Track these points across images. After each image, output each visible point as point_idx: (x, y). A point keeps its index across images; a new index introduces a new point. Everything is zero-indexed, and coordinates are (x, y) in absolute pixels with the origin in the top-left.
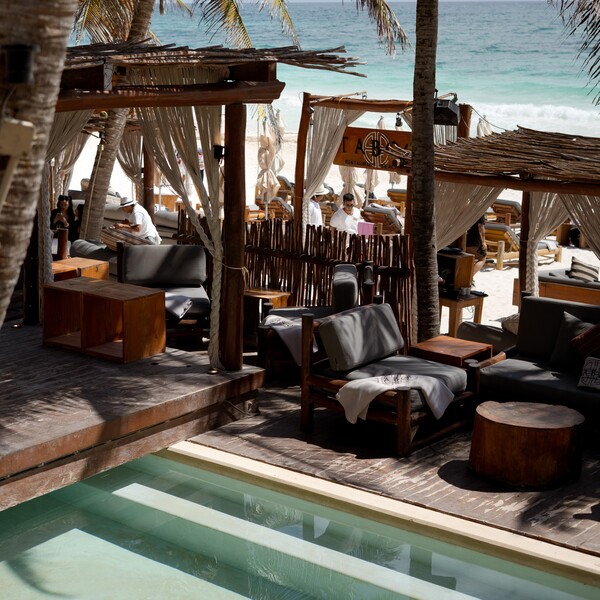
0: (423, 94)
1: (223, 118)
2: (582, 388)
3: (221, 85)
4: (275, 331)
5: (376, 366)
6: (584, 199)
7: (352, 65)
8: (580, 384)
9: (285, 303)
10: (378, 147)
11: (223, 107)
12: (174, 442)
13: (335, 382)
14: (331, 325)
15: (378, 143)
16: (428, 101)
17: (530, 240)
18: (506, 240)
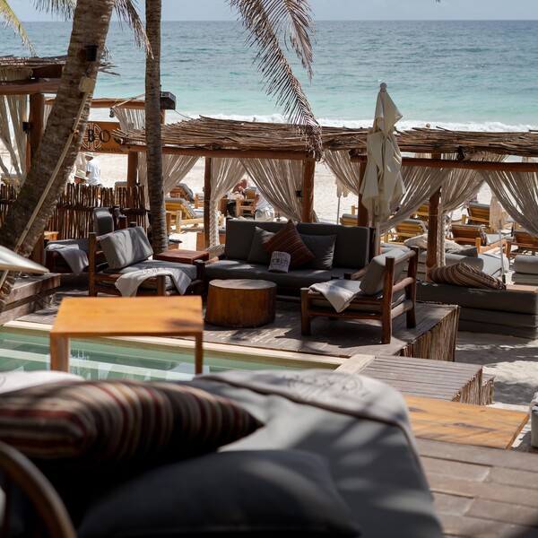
0: (152, 88)
1: (28, 104)
2: (271, 271)
3: (27, 81)
4: (58, 253)
5: (141, 265)
6: (257, 162)
7: (109, 67)
8: (270, 268)
9: (55, 238)
10: (93, 135)
11: (28, 96)
12: (7, 321)
13: (112, 275)
14: (109, 238)
15: (93, 131)
16: (156, 93)
17: (212, 199)
18: (182, 210)
